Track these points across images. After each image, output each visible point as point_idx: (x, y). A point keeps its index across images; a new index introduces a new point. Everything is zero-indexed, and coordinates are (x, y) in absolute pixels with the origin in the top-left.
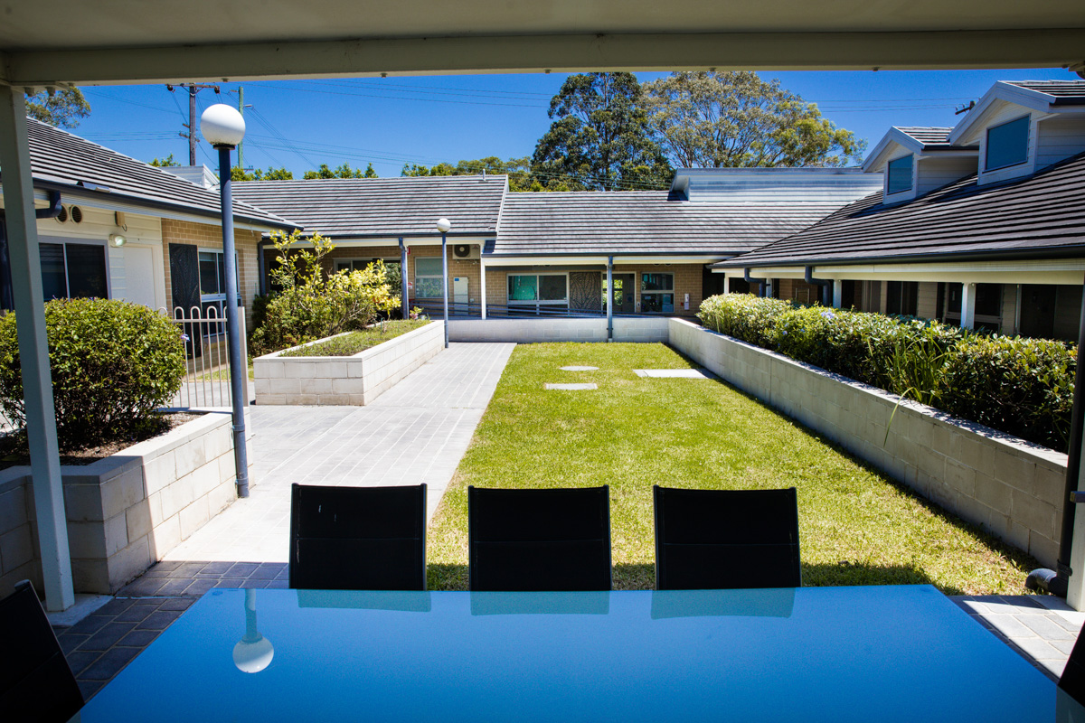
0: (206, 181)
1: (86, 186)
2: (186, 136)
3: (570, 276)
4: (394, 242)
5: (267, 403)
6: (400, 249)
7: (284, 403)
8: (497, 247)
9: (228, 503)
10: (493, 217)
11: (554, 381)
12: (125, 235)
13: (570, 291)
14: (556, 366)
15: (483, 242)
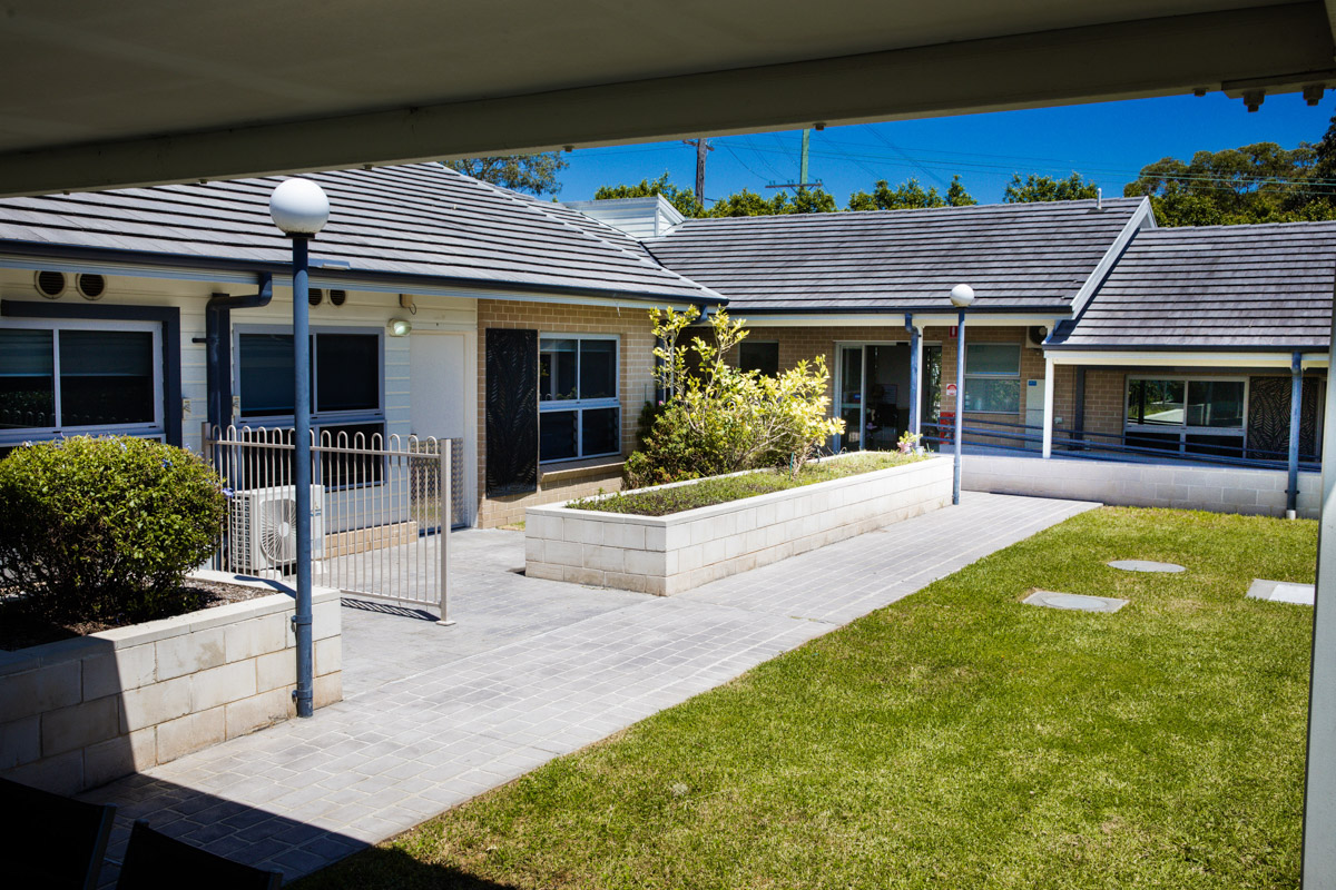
0: (661, 218)
1: (311, 261)
2: (692, 143)
3: (1252, 385)
4: (897, 321)
5: (539, 574)
6: (908, 330)
7: (561, 577)
8: (1076, 331)
9: (274, 721)
10: (1080, 278)
11: (1056, 588)
12: (412, 319)
13: (1250, 413)
14: (1104, 557)
15: (1049, 323)
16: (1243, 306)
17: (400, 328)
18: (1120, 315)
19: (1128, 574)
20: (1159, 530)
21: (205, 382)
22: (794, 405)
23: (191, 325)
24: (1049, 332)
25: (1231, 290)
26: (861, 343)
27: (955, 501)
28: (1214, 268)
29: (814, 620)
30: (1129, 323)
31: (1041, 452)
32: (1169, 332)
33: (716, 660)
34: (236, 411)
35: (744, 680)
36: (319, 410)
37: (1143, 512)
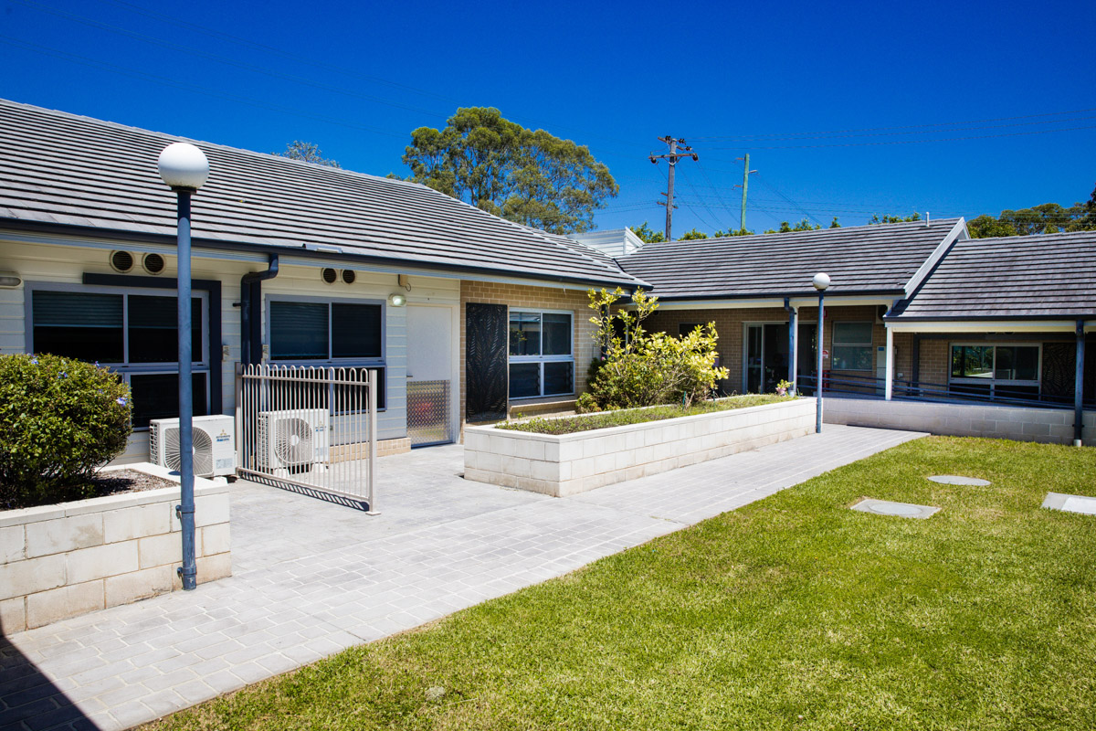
0: (628, 243)
1: (310, 246)
2: (663, 204)
3: (1044, 349)
4: (779, 303)
5: (473, 478)
6: (786, 311)
7: (488, 481)
8: (909, 308)
9: (158, 593)
10: (912, 270)
11: (882, 497)
12: (408, 295)
13: (1043, 370)
14: (925, 473)
15: (889, 302)
16: (1036, 288)
17: (397, 301)
18: (943, 296)
19: (943, 486)
20: (971, 453)
21: (240, 334)
22: (692, 358)
23: (230, 295)
24: (889, 309)
25: (1027, 278)
26: (760, 323)
27: (818, 430)
28: (1013, 263)
29: (669, 520)
30: (948, 302)
31: (884, 396)
32: (979, 307)
33: (566, 553)
34: (266, 356)
35: (576, 574)
36: (333, 356)
37: (960, 440)
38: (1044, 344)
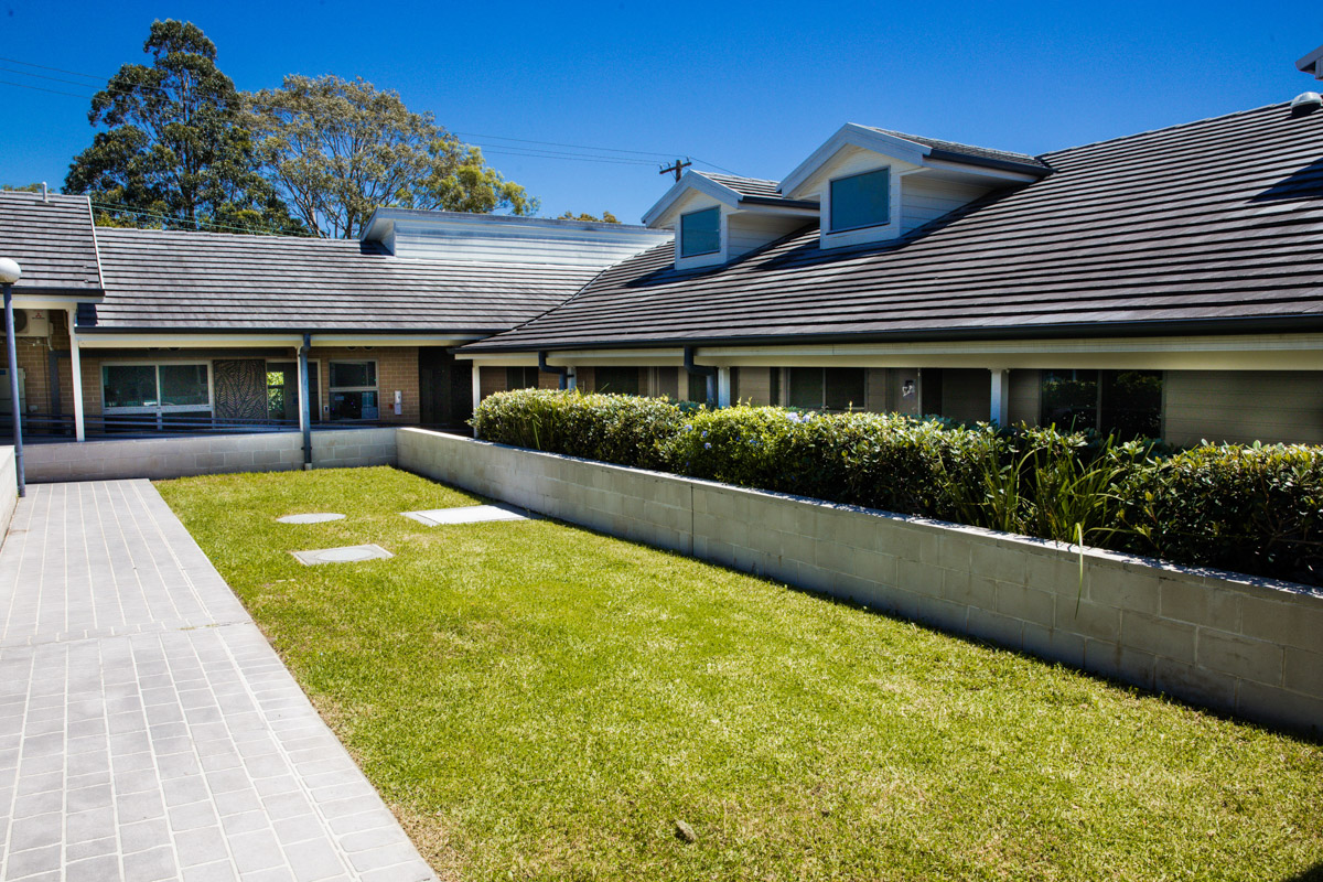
3: (216, 366)
8: (100, 315)
10: (87, 264)
13: (214, 392)
27: (21, 494)
28: (183, 264)
29: (216, 626)
31: (75, 437)
38: (214, 361)
